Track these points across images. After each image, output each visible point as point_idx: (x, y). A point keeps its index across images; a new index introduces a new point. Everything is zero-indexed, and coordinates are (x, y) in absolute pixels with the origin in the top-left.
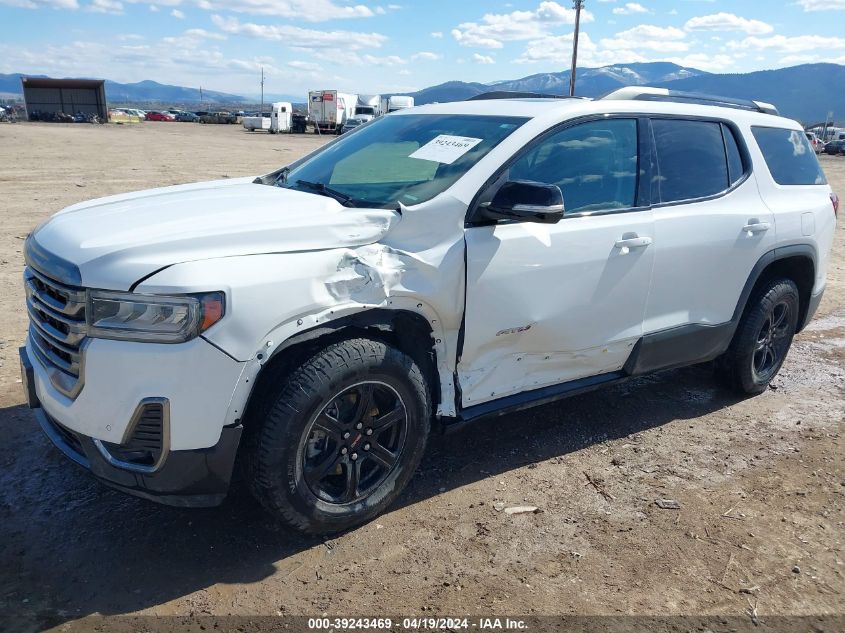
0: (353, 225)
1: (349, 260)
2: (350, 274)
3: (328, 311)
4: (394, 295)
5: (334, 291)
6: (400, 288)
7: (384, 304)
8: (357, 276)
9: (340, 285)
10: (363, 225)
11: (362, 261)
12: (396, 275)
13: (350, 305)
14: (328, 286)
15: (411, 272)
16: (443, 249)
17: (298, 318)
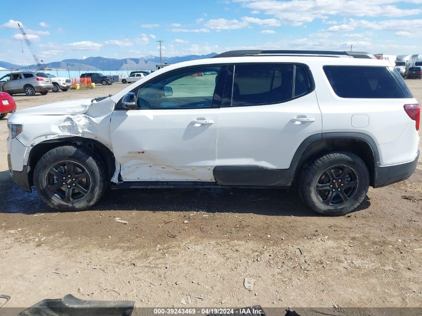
0: (75, 108)
1: (69, 119)
2: (68, 123)
3: (57, 135)
4: (83, 132)
5: (61, 129)
6: (86, 130)
7: (80, 135)
8: (70, 124)
9: (64, 127)
10: (79, 108)
11: (73, 120)
12: (84, 125)
13: (67, 134)
14: (59, 127)
15: (91, 125)
16: (102, 118)
17: (46, 135)
